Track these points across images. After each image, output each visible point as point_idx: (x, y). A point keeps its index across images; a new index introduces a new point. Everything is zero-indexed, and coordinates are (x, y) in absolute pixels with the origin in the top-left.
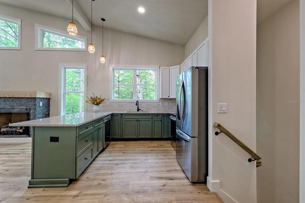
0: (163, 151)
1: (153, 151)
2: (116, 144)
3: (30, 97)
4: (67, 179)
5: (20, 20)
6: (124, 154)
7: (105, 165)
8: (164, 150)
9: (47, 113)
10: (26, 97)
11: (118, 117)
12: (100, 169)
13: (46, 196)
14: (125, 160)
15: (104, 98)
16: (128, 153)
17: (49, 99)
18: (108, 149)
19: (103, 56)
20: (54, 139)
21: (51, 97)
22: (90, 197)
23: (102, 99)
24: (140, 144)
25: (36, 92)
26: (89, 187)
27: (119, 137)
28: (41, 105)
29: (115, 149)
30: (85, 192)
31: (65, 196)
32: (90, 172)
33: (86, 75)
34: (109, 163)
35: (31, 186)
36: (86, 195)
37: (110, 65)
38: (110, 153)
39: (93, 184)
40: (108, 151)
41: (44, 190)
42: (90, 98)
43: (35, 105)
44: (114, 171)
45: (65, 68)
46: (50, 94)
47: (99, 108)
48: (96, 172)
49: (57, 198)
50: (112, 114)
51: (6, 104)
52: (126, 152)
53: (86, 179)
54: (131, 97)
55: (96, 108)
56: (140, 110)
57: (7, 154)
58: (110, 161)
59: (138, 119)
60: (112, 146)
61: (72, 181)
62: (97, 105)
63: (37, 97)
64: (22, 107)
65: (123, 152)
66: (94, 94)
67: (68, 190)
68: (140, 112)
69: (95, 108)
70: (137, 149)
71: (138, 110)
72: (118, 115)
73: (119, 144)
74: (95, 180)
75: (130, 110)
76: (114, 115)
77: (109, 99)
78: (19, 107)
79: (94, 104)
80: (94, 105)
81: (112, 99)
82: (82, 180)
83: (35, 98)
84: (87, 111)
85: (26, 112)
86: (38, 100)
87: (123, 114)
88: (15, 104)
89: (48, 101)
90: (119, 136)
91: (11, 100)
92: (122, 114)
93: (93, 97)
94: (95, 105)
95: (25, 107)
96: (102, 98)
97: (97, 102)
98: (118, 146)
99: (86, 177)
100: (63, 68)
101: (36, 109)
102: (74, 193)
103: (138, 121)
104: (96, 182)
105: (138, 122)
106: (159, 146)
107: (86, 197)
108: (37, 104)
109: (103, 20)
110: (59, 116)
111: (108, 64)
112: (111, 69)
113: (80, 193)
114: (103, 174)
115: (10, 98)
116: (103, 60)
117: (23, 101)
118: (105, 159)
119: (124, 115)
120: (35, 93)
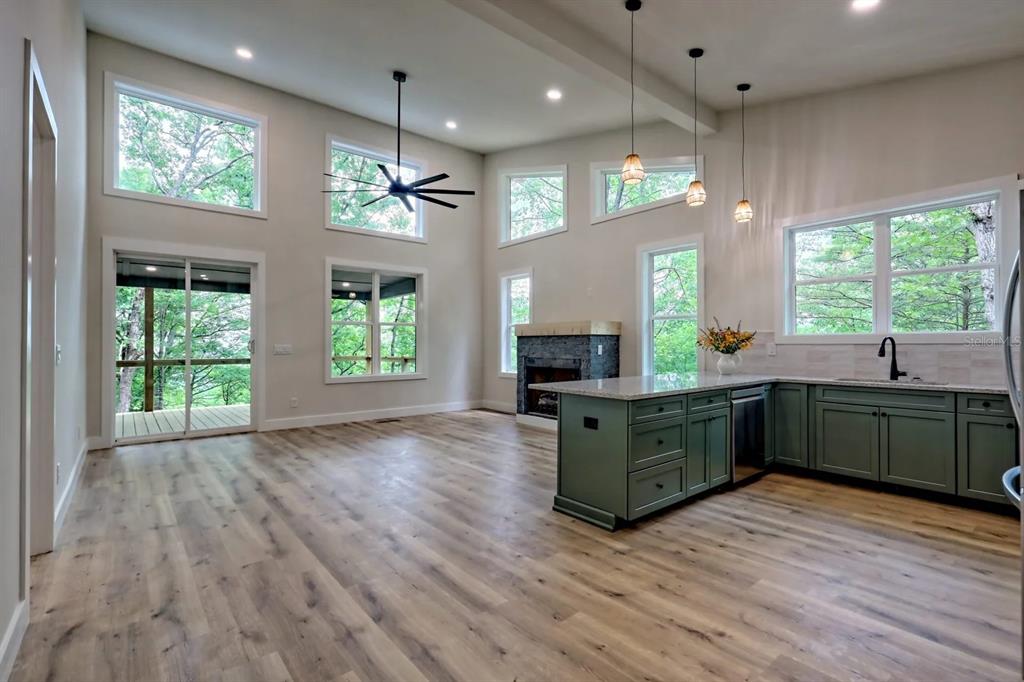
0: (980, 553)
1: (929, 541)
2: (787, 483)
3: (579, 333)
4: (613, 516)
5: (565, 167)
6: (795, 516)
7: (716, 523)
8: (995, 552)
9: (613, 371)
10: (574, 334)
11: (798, 393)
12: (698, 527)
13: (572, 531)
14: (787, 530)
15: (751, 331)
16: (809, 516)
17: (617, 338)
18: (751, 490)
19: (744, 202)
20: (591, 423)
21: (622, 334)
22: (646, 565)
23: (747, 335)
24: (882, 505)
25: (590, 322)
26: (655, 549)
27: (799, 462)
28: (600, 353)
29: (772, 496)
30: (640, 554)
31: (602, 544)
32: (671, 524)
33: (703, 265)
34: (729, 522)
35: (557, 507)
36: (640, 559)
37: (775, 222)
38: (750, 499)
39: (665, 547)
40: (747, 494)
41: (573, 521)
42: (708, 333)
43: (589, 351)
44: (731, 543)
45: (652, 256)
46: (619, 325)
47: (737, 361)
48: (685, 528)
49: (588, 541)
50: (775, 385)
51: (545, 350)
52: (806, 511)
53: (655, 534)
54: (961, 322)
55: (725, 363)
56: (904, 374)
57: (542, 448)
58: (738, 517)
59: (883, 410)
60: (769, 485)
61: (624, 525)
62: (728, 352)
63: (592, 333)
64: (568, 357)
65: (796, 508)
66: (717, 321)
67: (612, 537)
68: (902, 383)
69: (722, 360)
70: (855, 515)
71: (895, 374)
72: (797, 387)
73: (798, 486)
74: (672, 541)
75: (857, 373)
76: (782, 387)
77: (772, 334)
78: (564, 357)
79: (717, 349)
80: (720, 353)
81: (786, 334)
82: (644, 532)
83: (588, 337)
84: (706, 370)
85: (573, 366)
86: (593, 341)
87: (814, 385)
88: (558, 350)
89: (614, 342)
90: (800, 458)
91: (551, 340)
92: (811, 386)
93: (716, 330)
94: (722, 352)
95: (571, 357)
96: (745, 330)
97: (726, 343)
98: (790, 489)
99: (657, 529)
100: (645, 256)
101: (589, 360)
102: (619, 546)
103: (884, 415)
104: (674, 547)
105: (884, 421)
106: (981, 534)
107: (638, 562)
108: (592, 350)
109: (744, 87)
110: (638, 378)
111: (770, 217)
112: (779, 233)
113: (630, 551)
114: (700, 537)
115: (550, 337)
116: (743, 213)
117: (570, 343)
118: (727, 509)
119: (819, 392)
120: (588, 324)
